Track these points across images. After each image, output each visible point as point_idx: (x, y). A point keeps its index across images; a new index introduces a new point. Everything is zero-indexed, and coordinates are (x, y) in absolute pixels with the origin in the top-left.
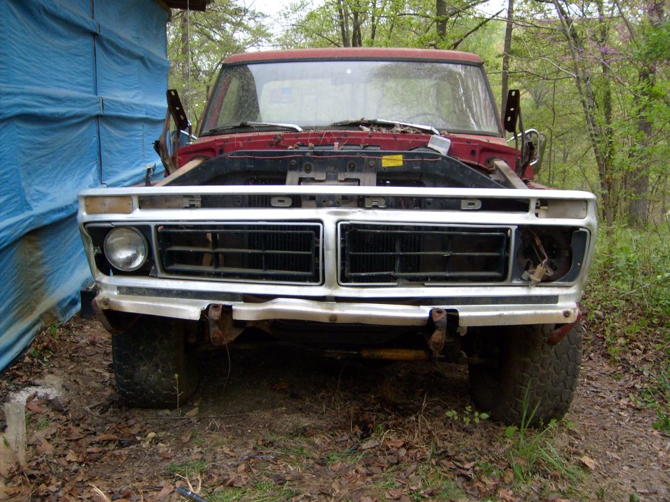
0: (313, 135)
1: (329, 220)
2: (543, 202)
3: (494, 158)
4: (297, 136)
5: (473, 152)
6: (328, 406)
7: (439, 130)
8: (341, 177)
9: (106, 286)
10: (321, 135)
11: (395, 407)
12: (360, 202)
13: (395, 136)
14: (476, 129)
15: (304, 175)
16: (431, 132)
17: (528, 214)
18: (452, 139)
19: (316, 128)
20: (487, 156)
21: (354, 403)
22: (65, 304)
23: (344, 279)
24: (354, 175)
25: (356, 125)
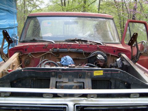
0: (59, 44)
4: (53, 45)
5: (114, 51)
8: (75, 80)
10: (62, 45)
13: (88, 46)
15: (58, 80)
16: (100, 44)
20: (119, 52)
24: (81, 80)
25: (73, 41)
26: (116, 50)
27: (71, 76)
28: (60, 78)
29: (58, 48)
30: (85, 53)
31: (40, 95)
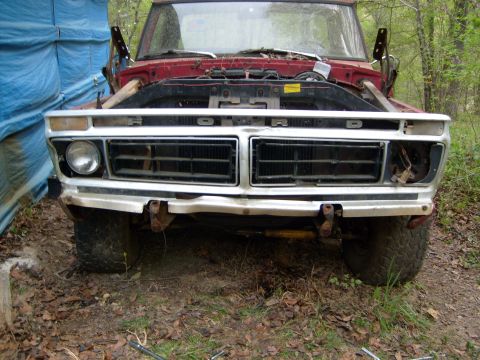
0: (225, 61)
1: (243, 136)
2: (410, 122)
3: (363, 79)
4: (213, 62)
5: (348, 75)
6: (239, 270)
7: (322, 57)
8: (252, 101)
9: (69, 186)
10: (231, 61)
11: (288, 270)
12: (268, 121)
13: (288, 62)
14: (348, 55)
15: (223, 99)
16: (316, 59)
17: (398, 132)
18: (332, 64)
19: (227, 55)
20: (358, 77)
21: (258, 267)
22: (37, 189)
23: (255, 181)
24: (262, 100)
26: (351, 73)
27: (244, 94)
28: (226, 96)
29: (223, 68)
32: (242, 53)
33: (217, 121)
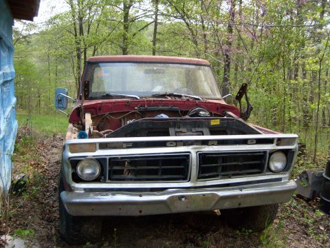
0: (147, 101)
1: (193, 151)
2: (279, 139)
4: (138, 102)
8: (193, 130)
9: (78, 189)
10: (151, 101)
14: (213, 97)
15: (177, 130)
17: (274, 145)
23: (199, 178)
24: (200, 130)
25: (163, 96)
26: (219, 107)
27: (189, 126)
28: (179, 128)
30: (181, 112)
31: (163, 144)
32: (154, 96)
33: (177, 143)
